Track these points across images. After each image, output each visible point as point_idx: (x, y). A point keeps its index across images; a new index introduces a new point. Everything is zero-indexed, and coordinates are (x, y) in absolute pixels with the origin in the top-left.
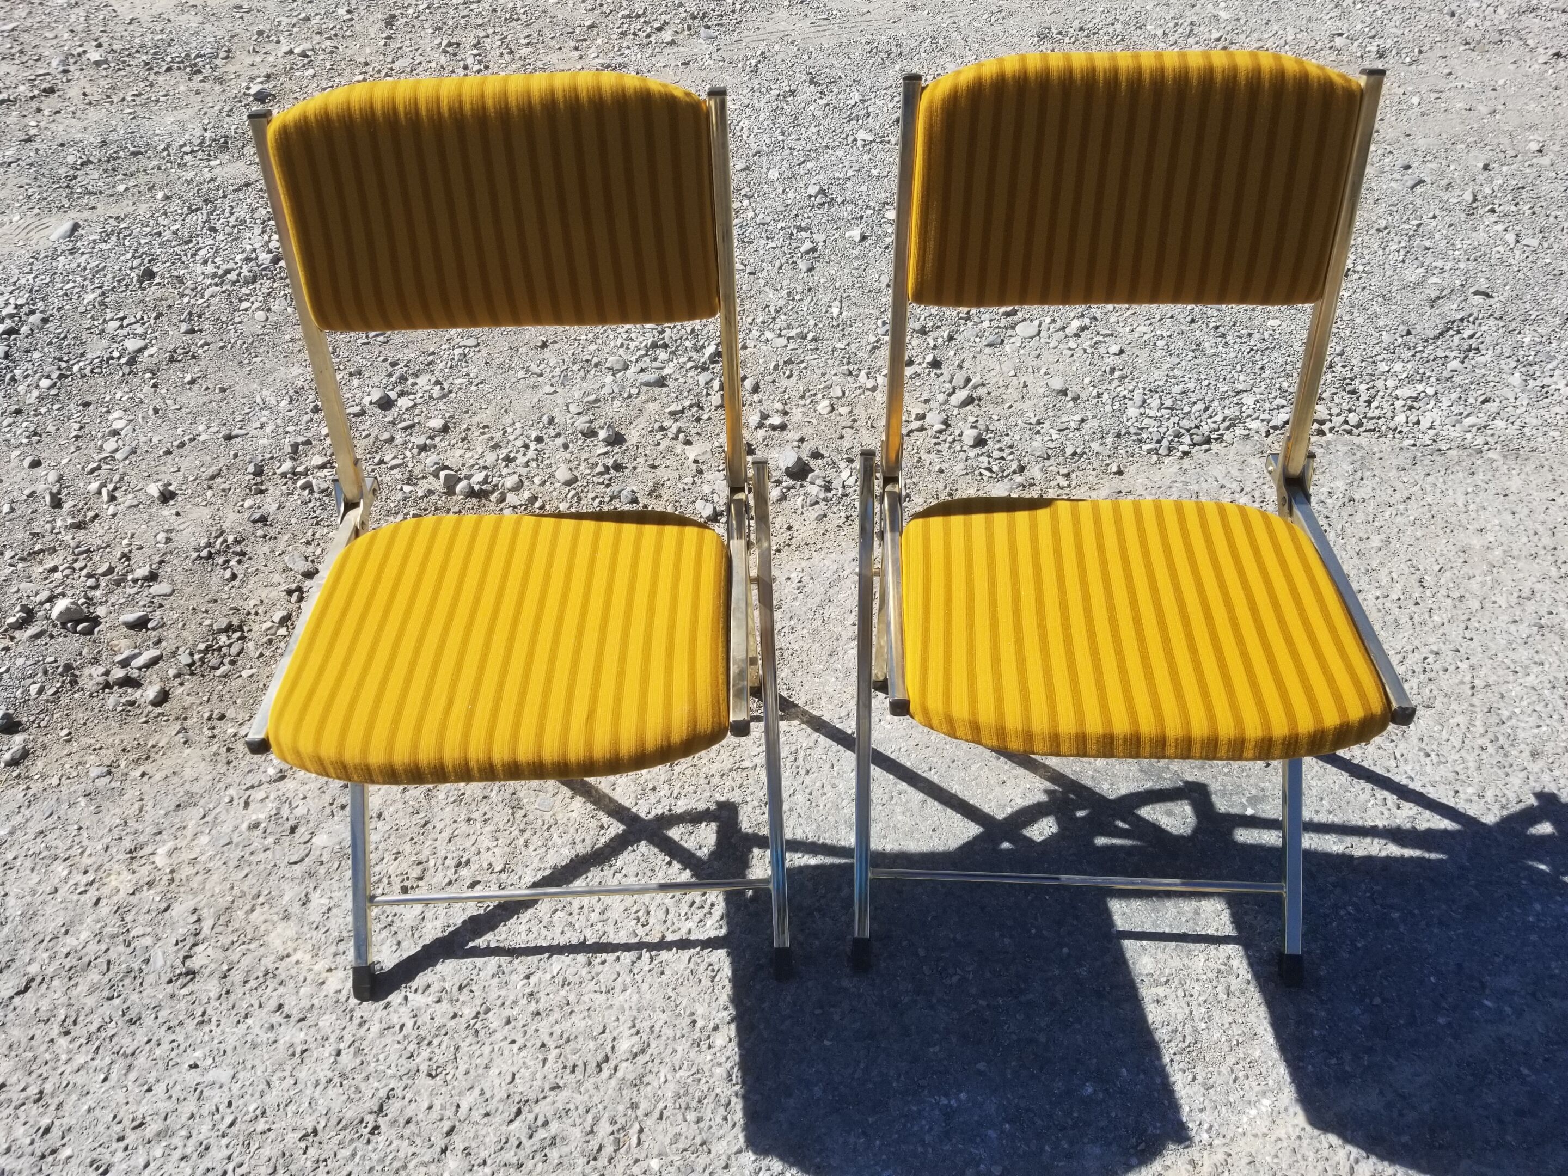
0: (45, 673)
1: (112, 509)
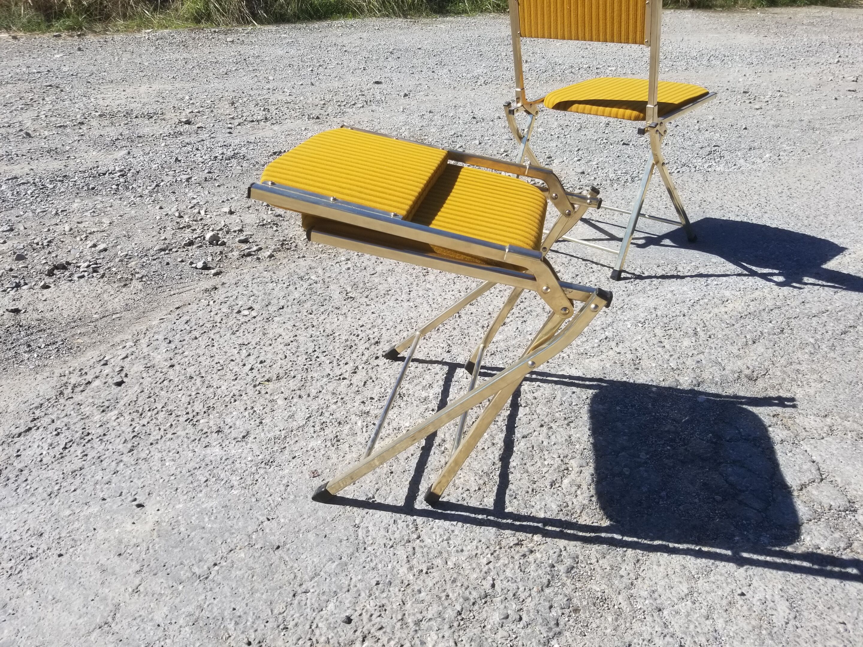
0: (212, 255)
1: (208, 216)
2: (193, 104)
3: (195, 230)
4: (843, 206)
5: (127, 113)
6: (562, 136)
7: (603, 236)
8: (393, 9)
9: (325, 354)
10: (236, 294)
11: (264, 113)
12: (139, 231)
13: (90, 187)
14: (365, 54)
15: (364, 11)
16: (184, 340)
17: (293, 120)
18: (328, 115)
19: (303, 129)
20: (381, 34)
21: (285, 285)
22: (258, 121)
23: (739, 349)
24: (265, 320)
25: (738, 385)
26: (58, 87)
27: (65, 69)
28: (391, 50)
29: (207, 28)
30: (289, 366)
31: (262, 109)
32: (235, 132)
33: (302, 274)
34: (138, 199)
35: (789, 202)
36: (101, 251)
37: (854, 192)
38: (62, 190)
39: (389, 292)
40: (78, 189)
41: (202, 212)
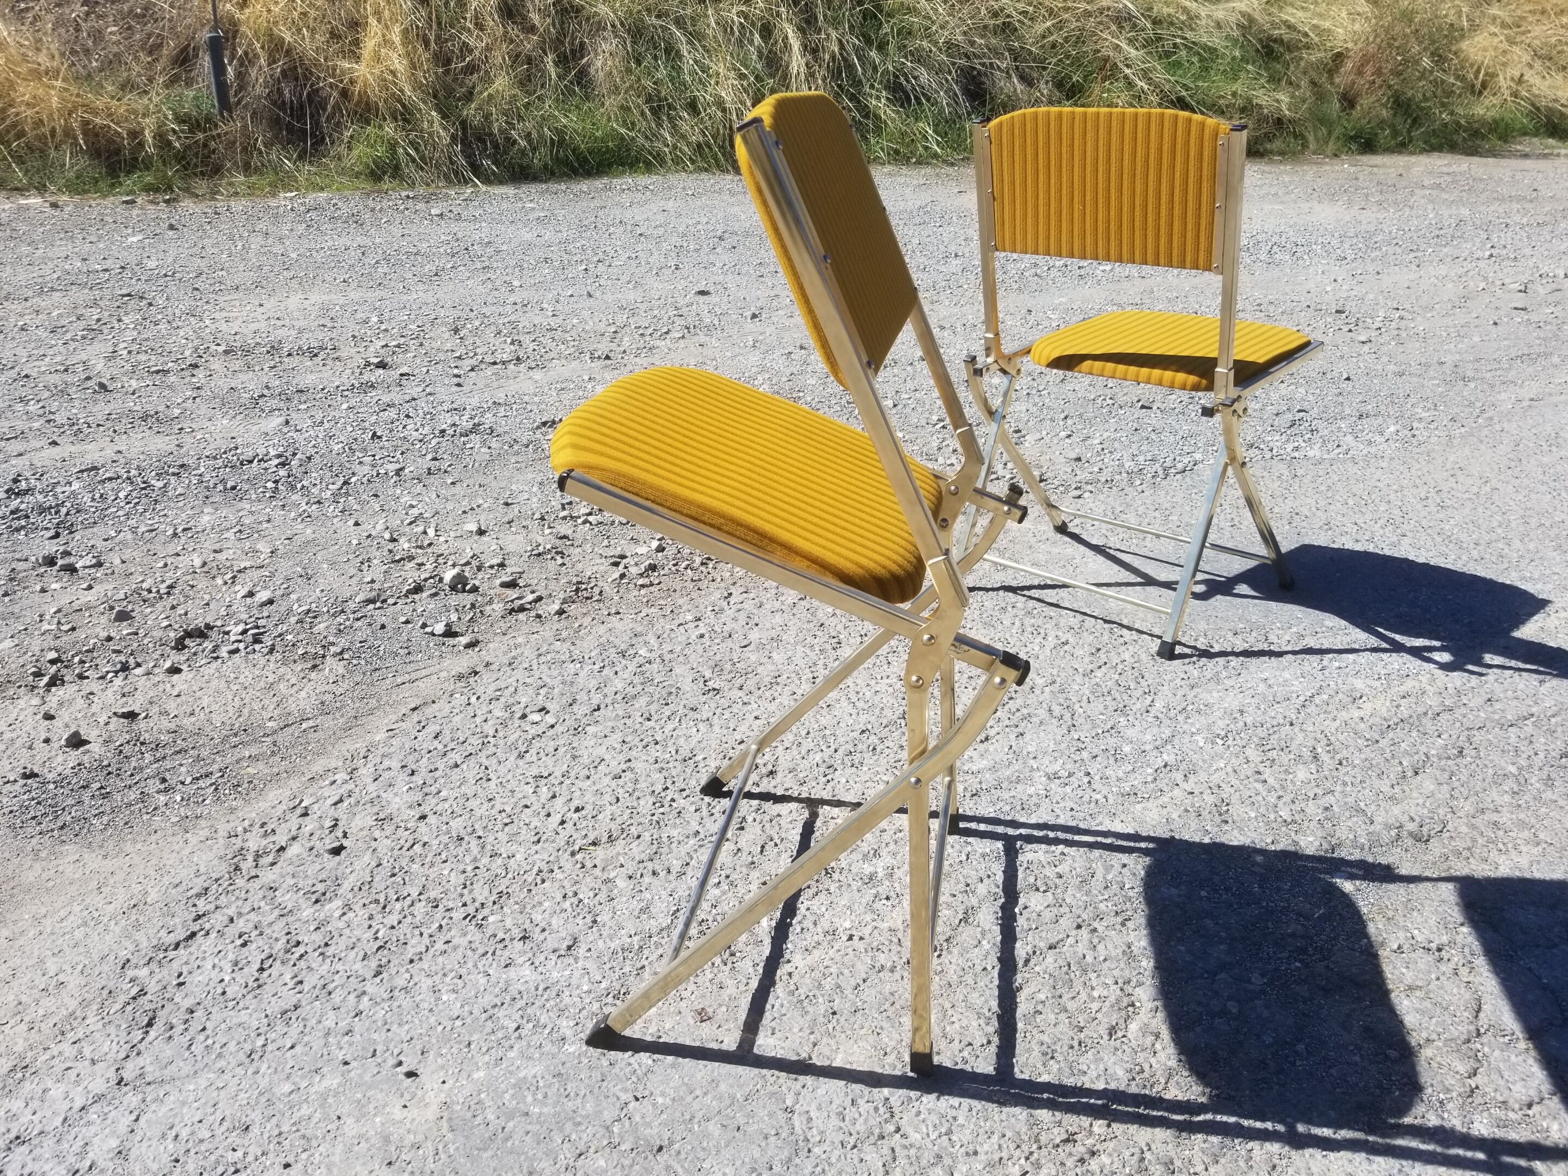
0: (457, 610)
1: (442, 539)
2: (386, 330)
3: (423, 564)
4: (1534, 522)
5: (273, 347)
6: (1034, 392)
7: (1133, 578)
8: (716, 160)
9: (685, 794)
10: (515, 684)
11: (512, 348)
12: (325, 566)
13: (229, 486)
14: (675, 240)
15: (665, 162)
16: (436, 769)
17: (564, 362)
18: (624, 352)
19: (586, 378)
20: (699, 203)
21: (597, 667)
22: (504, 363)
23: (1392, 786)
24: (572, 732)
25: (1399, 850)
26: (142, 298)
27: (151, 264)
28: (719, 233)
29: (393, 189)
30: (626, 817)
31: (509, 340)
32: (468, 383)
33: (623, 647)
34: (314, 507)
35: (1441, 516)
36: (263, 604)
37: (1549, 496)
38: (180, 491)
39: (779, 680)
40: (207, 488)
41: (431, 532)
